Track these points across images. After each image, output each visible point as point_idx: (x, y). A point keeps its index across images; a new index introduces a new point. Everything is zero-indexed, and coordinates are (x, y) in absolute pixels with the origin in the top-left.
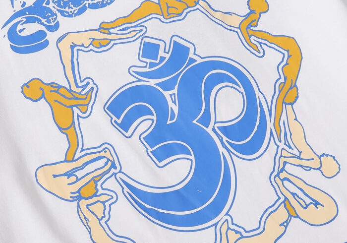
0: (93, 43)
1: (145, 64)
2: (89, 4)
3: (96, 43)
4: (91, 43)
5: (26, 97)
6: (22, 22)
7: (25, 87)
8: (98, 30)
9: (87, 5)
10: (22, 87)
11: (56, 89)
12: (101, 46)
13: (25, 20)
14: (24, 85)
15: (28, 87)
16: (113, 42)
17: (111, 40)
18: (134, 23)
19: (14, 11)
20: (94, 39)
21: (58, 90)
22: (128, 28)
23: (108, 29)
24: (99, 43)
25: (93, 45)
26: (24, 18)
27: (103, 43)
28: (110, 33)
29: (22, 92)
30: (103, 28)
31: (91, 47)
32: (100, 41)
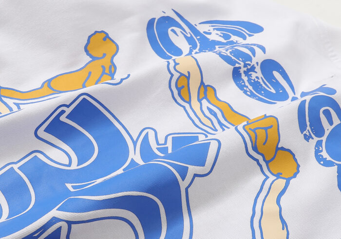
0: (182, 77)
1: (163, 143)
2: (240, 68)
3: (183, 82)
4: (182, 75)
5: (90, 37)
6: (185, 34)
7: (104, 35)
8: (202, 83)
9: (237, 65)
10: (102, 32)
11: (107, 71)
12: (179, 90)
13: (189, 35)
14: (107, 34)
15: (104, 39)
16: (187, 106)
17: (189, 102)
18: (226, 120)
19: (196, 25)
20: (188, 78)
21: (107, 74)
22: (215, 115)
23: (206, 97)
24: (183, 87)
25: (179, 77)
26: (191, 34)
27: (184, 92)
28: (200, 100)
29: (96, 32)
30: (206, 91)
31: (176, 75)
32: (186, 88)
